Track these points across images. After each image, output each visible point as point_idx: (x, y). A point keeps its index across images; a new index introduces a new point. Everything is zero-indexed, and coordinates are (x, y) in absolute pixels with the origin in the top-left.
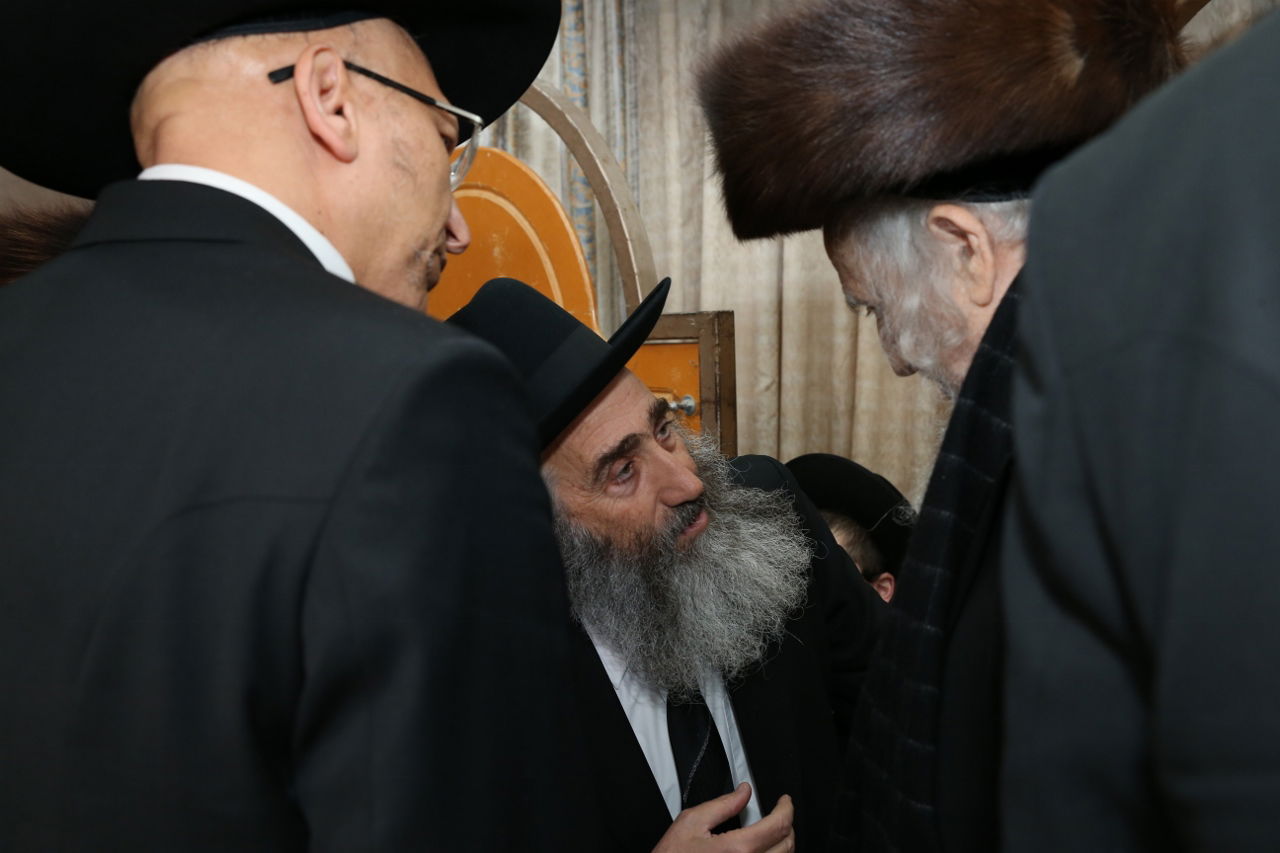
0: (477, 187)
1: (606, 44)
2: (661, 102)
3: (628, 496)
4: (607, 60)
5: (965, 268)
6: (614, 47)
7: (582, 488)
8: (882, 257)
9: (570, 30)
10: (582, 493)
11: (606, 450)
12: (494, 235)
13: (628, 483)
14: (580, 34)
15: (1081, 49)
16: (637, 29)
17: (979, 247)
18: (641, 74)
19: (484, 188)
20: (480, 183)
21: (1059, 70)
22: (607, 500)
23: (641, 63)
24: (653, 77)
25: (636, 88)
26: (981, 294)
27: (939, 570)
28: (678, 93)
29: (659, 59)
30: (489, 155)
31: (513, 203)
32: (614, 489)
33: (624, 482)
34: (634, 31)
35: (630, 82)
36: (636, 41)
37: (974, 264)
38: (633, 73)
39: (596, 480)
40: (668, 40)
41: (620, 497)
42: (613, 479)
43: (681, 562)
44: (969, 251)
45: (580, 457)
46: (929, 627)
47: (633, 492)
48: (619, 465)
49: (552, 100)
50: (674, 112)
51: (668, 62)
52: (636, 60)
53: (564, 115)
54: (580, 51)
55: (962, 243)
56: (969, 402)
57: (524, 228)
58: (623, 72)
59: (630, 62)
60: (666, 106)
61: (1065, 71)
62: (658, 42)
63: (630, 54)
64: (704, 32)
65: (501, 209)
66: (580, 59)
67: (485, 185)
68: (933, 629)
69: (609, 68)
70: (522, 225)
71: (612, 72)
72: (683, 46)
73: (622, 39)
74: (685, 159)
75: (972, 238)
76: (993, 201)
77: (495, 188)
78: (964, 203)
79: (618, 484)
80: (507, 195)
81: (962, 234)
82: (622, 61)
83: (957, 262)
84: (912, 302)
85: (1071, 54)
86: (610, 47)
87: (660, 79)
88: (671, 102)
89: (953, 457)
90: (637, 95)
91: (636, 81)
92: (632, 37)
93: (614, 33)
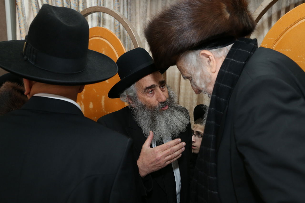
0: (98, 37)
1: (124, 6)
2: (136, 20)
3: (150, 97)
4: (124, 9)
5: (209, 65)
6: (126, 6)
7: (142, 93)
8: (190, 64)
9: (116, 1)
10: (142, 94)
11: (148, 86)
12: (103, 49)
13: (151, 94)
14: (118, 3)
15: (229, 12)
16: (131, 2)
17: (212, 59)
18: (131, 13)
19: (100, 37)
20: (99, 36)
21: (225, 16)
22: (146, 97)
23: (131, 11)
24: (134, 15)
25: (130, 16)
26: (214, 70)
27: (213, 135)
28: (140, 18)
29: (135, 10)
30: (102, 29)
31: (108, 41)
32: (148, 95)
33: (150, 94)
34: (130, 3)
35: (129, 15)
36: (130, 5)
37: (211, 63)
38: (130, 13)
39: (144, 92)
40: (138, 6)
41: (149, 97)
42: (148, 93)
43: (160, 114)
44: (210, 60)
45: (143, 86)
46: (212, 149)
47: (152, 97)
48: (150, 90)
49: (120, 16)
50: (139, 22)
51: (138, 11)
52: (130, 10)
53: (123, 20)
54: (118, 6)
55: (208, 59)
56: (215, 95)
57: (111, 47)
58: (127, 12)
59: (129, 10)
60: (137, 21)
61: (226, 16)
62: (135, 6)
63: (129, 8)
64: (146, 4)
65: (105, 42)
66: (118, 8)
67: (101, 36)
68: (213, 150)
69: (125, 11)
70: (111, 46)
71: (125, 12)
72: (141, 7)
73: (127, 4)
74: (141, 34)
75: (210, 57)
76: (214, 49)
77: (103, 37)
78: (208, 50)
79: (149, 94)
80: (107, 39)
81: (208, 57)
82: (127, 10)
83: (207, 64)
84: (198, 73)
85: (227, 13)
86: (125, 6)
87: (136, 15)
88: (138, 20)
89: (213, 108)
90: (130, 18)
91: (130, 15)
92: (130, 4)
93: (126, 3)
